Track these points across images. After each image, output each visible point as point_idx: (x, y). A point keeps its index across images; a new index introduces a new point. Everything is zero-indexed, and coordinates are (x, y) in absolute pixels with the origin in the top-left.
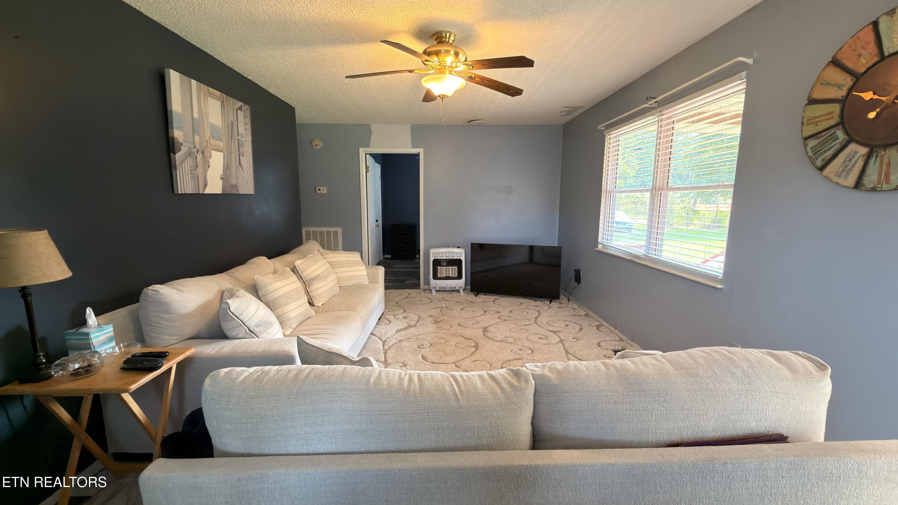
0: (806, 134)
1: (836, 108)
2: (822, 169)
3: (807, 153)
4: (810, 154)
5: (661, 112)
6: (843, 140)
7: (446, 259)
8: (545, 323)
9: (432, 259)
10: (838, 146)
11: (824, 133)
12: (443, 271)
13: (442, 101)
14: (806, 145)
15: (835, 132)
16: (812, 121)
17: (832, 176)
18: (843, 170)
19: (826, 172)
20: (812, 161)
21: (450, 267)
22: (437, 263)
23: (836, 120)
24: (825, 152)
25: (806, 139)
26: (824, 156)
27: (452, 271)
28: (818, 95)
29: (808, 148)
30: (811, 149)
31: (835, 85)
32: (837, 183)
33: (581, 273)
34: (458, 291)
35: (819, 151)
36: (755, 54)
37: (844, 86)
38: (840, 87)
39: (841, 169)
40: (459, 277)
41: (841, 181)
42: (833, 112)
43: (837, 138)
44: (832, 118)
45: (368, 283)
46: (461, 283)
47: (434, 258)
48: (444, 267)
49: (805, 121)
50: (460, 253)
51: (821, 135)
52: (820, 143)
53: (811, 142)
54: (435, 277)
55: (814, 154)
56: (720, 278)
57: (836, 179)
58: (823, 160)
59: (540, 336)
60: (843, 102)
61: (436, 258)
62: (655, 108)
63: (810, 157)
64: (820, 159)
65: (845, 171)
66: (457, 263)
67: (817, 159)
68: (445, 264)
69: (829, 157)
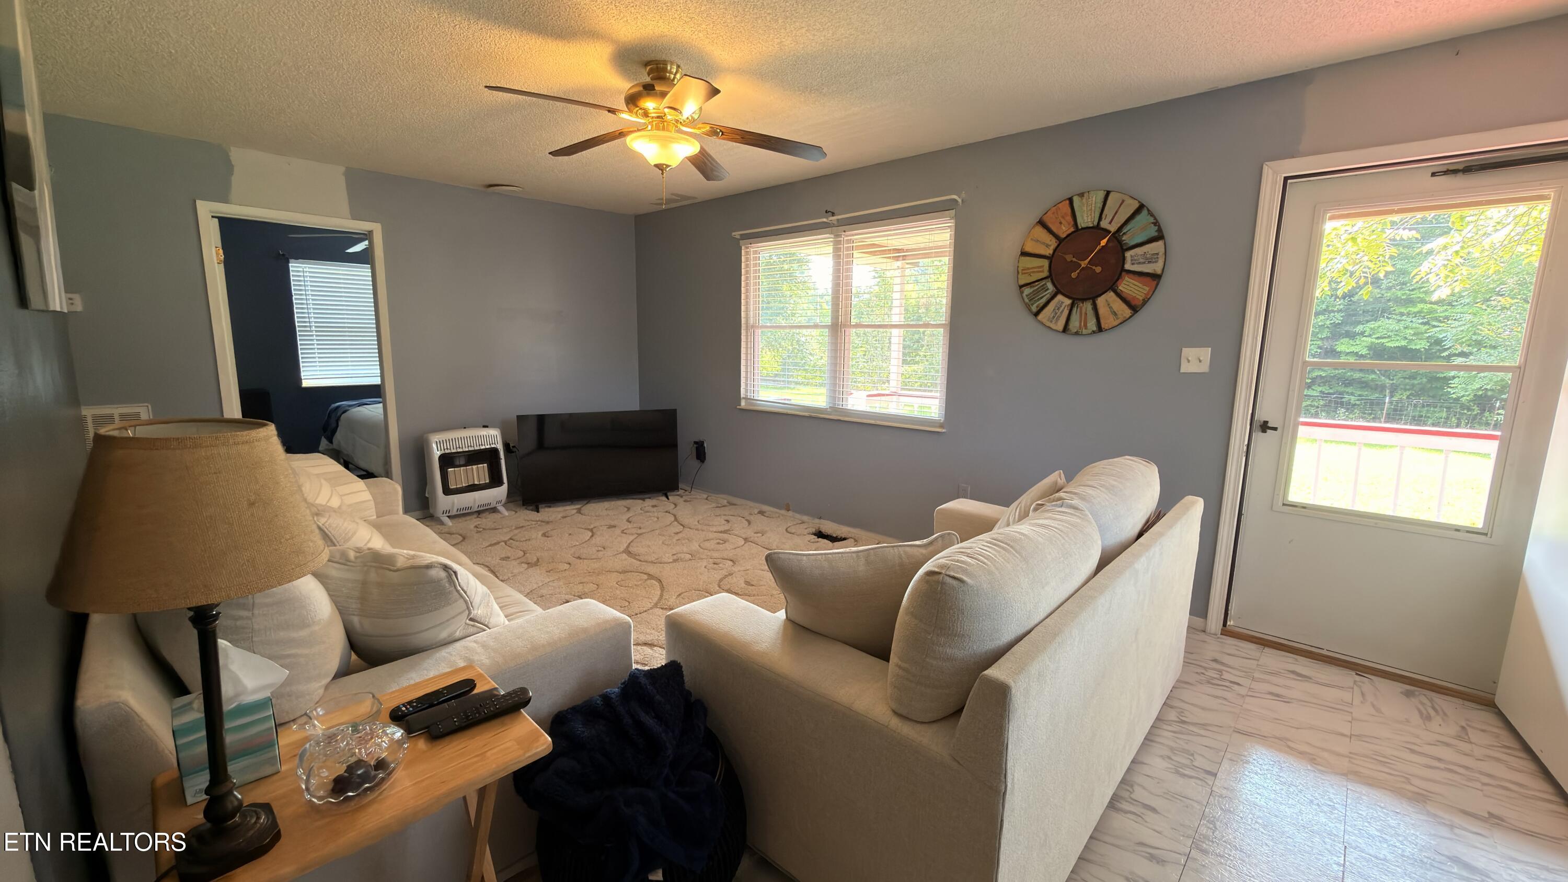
0: (1022, 282)
1: (1046, 263)
2: (1036, 314)
3: (1023, 299)
4: (1027, 300)
5: (845, 231)
6: (1052, 292)
7: (463, 452)
8: (697, 523)
9: (437, 453)
10: (1048, 296)
11: (1037, 283)
12: (460, 476)
13: (662, 174)
14: (1022, 293)
15: (1045, 284)
16: (1026, 271)
17: (1045, 321)
18: (1054, 317)
19: (1040, 317)
20: (1028, 307)
21: (474, 467)
22: (447, 461)
23: (1046, 274)
24: (1039, 299)
25: (1021, 287)
26: (1038, 303)
27: (480, 472)
28: (1028, 249)
29: (1024, 295)
30: (1027, 296)
31: (1044, 243)
32: (1049, 327)
33: (705, 445)
34: (494, 510)
35: (1034, 298)
36: (963, 195)
37: (1050, 246)
38: (1048, 246)
39: (1052, 315)
40: (495, 481)
41: (1052, 326)
42: (1042, 266)
43: (1048, 289)
44: (1042, 272)
45: (375, 517)
46: (501, 492)
47: (439, 453)
48: (462, 468)
49: (1020, 271)
50: (491, 438)
51: (1034, 284)
52: (1034, 291)
53: (1027, 290)
54: (447, 491)
55: (1030, 301)
56: (942, 421)
57: (1048, 324)
58: (1037, 307)
59: (718, 541)
60: (1050, 258)
61: (447, 451)
62: (834, 226)
63: (1026, 304)
64: (1035, 305)
65: (1055, 318)
66: (488, 456)
67: (1032, 305)
68: (462, 462)
69: (1042, 305)
